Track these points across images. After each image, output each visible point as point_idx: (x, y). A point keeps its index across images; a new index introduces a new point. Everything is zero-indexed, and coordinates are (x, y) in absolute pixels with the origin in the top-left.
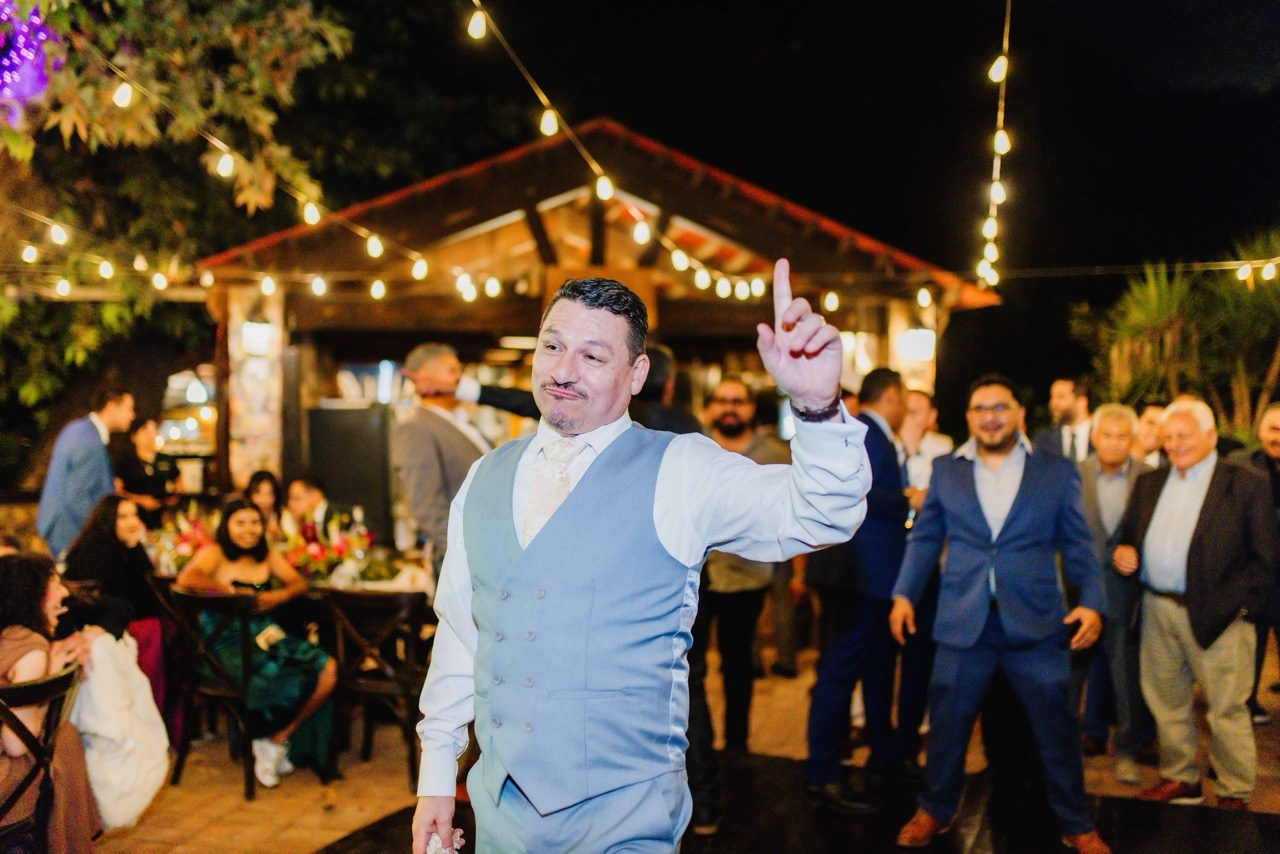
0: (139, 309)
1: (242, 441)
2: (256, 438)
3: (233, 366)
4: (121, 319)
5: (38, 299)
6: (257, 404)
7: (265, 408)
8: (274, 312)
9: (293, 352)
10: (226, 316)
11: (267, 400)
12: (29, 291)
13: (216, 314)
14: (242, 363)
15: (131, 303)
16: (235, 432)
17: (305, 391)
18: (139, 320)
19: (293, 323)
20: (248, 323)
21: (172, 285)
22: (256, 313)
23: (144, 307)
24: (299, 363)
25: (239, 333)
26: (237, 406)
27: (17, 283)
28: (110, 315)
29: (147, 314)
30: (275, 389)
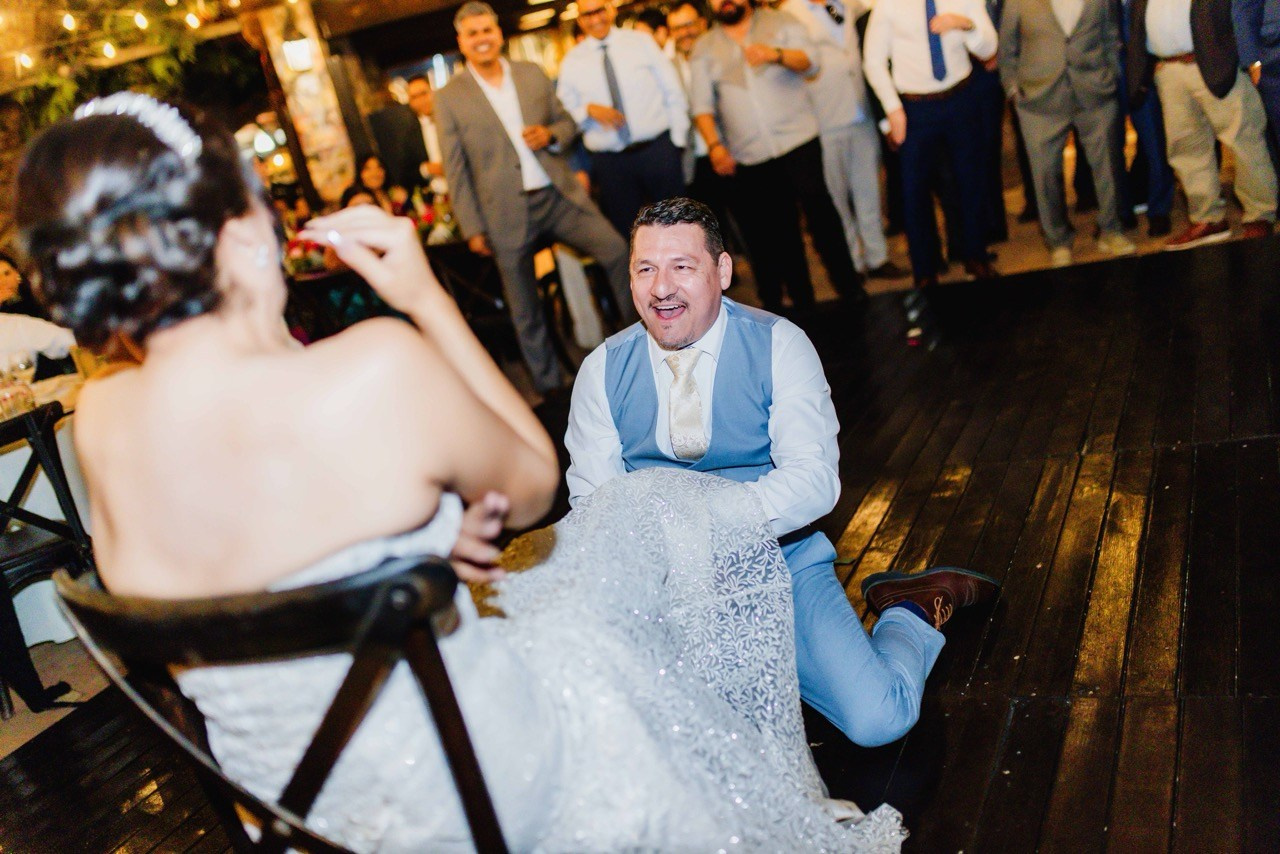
0: (183, 56)
1: (317, 157)
2: (330, 150)
3: (285, 88)
4: (170, 70)
5: (90, 70)
6: (319, 118)
7: (328, 122)
8: (306, 25)
9: (336, 60)
10: (264, 42)
11: (327, 113)
12: (79, 65)
13: (254, 41)
14: (293, 82)
15: (174, 52)
16: (308, 151)
17: (360, 101)
18: (186, 66)
19: (327, 33)
20: (287, 43)
21: (206, 22)
22: (290, 31)
23: (187, 52)
24: (345, 70)
25: (281, 55)
26: (302, 125)
27: (66, 60)
28: (159, 68)
29: (192, 59)
30: (330, 100)
